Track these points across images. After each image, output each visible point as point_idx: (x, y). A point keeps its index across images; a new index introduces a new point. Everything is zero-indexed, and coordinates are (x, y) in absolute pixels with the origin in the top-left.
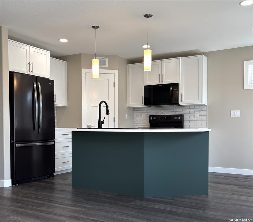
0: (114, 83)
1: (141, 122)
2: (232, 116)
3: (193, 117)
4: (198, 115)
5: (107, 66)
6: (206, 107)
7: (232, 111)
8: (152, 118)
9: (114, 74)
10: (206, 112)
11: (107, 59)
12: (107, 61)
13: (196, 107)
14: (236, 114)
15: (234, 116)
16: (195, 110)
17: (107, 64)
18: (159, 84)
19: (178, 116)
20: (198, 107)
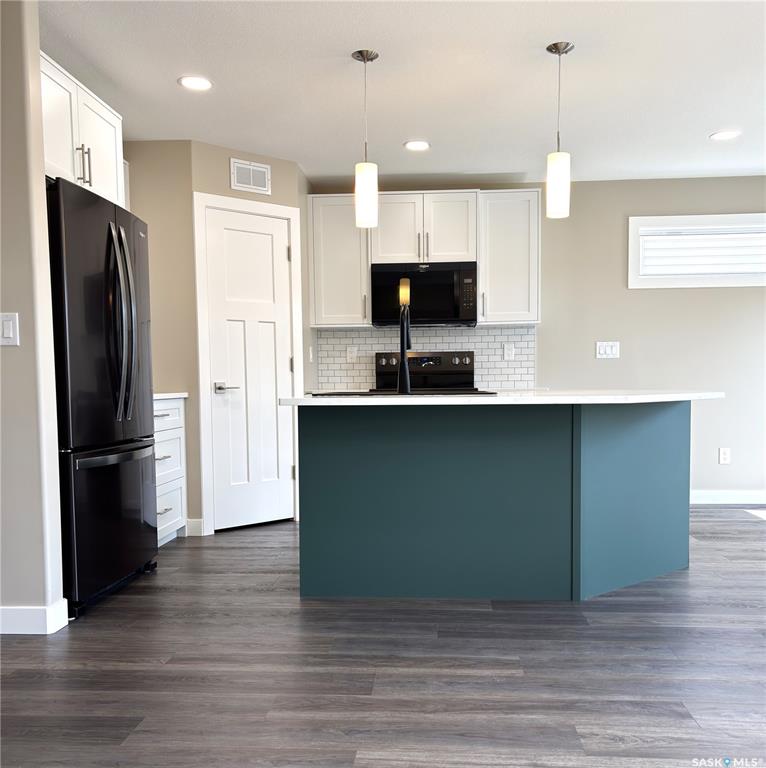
0: (289, 250)
1: (344, 373)
2: (598, 356)
3: (498, 358)
4: (511, 352)
5: (269, 193)
6: (532, 331)
7: (598, 344)
8: (384, 362)
9: (288, 220)
10: (531, 345)
11: (266, 169)
12: (268, 176)
13: (505, 332)
14: (609, 351)
15: (605, 356)
16: (505, 339)
17: (269, 184)
18: (415, 260)
19: (462, 355)
20: (511, 332)
